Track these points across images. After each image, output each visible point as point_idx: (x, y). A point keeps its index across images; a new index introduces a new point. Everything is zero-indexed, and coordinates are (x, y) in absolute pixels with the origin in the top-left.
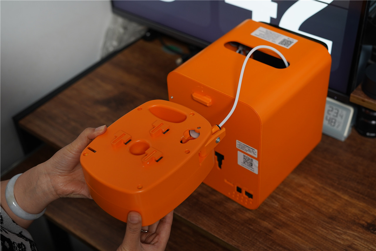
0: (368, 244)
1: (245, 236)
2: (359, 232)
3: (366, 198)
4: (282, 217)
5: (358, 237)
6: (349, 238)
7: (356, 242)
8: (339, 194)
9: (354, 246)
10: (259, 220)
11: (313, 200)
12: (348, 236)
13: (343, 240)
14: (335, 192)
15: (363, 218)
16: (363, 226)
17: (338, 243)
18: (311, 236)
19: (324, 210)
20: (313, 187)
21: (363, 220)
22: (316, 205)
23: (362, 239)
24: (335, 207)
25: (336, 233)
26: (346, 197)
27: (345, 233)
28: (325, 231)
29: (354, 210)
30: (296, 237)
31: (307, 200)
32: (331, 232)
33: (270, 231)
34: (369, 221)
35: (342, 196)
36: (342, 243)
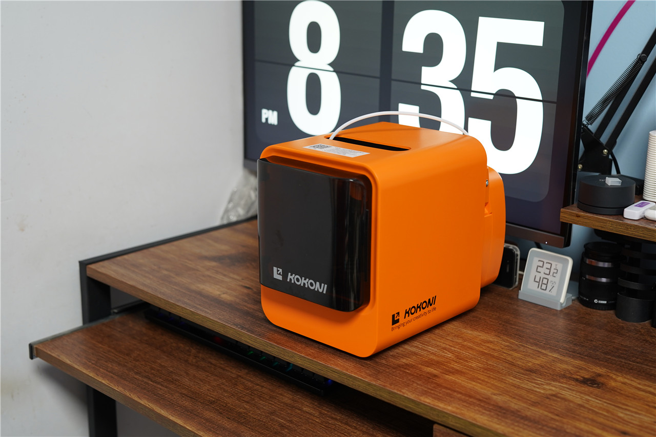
0: (582, 395)
1: (397, 378)
2: (571, 384)
3: (586, 357)
4: (456, 366)
5: (567, 388)
6: (553, 388)
7: (563, 392)
8: (543, 351)
9: (559, 395)
10: (420, 366)
11: (505, 355)
12: (552, 386)
13: (544, 389)
14: (540, 350)
15: (578, 374)
16: (577, 380)
17: (536, 391)
18: (496, 384)
19: (520, 363)
20: (507, 344)
21: (577, 375)
22: (509, 359)
23: (573, 390)
24: (537, 362)
25: (535, 383)
26: (555, 355)
27: (548, 384)
28: (518, 380)
29: (565, 366)
30: (474, 383)
31: (496, 354)
32: (527, 382)
33: (435, 376)
34: (586, 377)
35: (550, 354)
36: (542, 391)
